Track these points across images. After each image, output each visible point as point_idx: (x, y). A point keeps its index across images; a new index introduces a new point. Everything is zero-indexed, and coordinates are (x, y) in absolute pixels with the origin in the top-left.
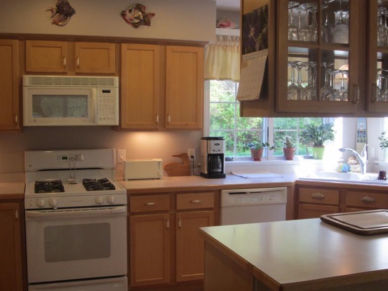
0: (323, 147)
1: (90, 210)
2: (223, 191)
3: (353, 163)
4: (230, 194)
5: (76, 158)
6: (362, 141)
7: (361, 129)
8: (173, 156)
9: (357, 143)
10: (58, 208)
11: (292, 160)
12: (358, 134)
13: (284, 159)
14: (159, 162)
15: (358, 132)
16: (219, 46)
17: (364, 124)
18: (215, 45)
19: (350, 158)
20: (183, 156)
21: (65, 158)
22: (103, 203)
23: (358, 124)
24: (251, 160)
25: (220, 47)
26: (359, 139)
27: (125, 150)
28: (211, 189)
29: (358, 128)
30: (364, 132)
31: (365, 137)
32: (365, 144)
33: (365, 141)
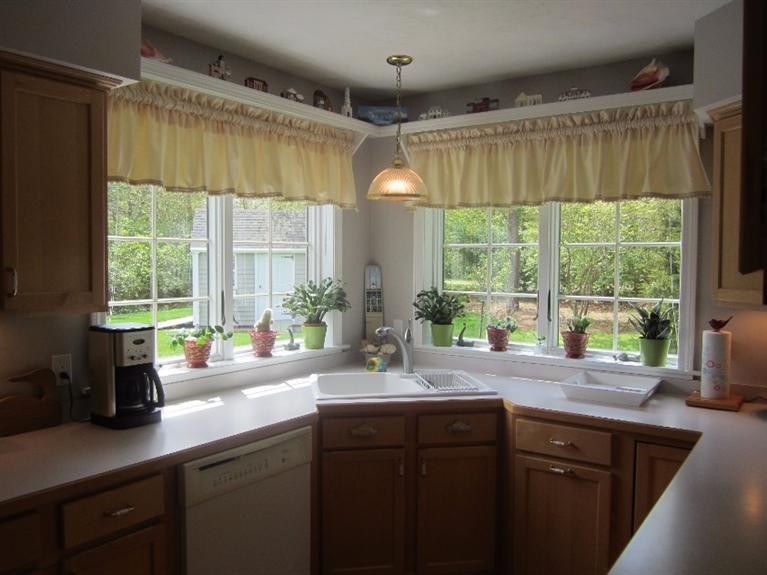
0: (324, 324)
2: (186, 465)
4: (202, 468)
6: (375, 310)
7: (374, 288)
9: (368, 314)
11: (271, 355)
12: (368, 297)
15: (368, 293)
16: (127, 101)
17: (379, 280)
18: (119, 98)
23: (367, 280)
25: (130, 105)
26: (371, 306)
29: (367, 287)
30: (379, 293)
31: (379, 302)
32: (380, 314)
33: (380, 310)
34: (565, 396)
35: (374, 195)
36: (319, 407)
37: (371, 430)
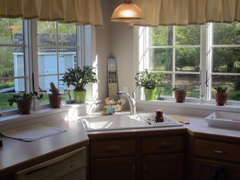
0: (85, 90)
3: (112, 103)
4: (27, 174)
6: (113, 82)
7: (112, 70)
9: (109, 84)
11: (60, 107)
12: (109, 75)
13: (50, 107)
15: (109, 73)
17: (115, 66)
19: (107, 99)
23: (109, 66)
24: (19, 113)
26: (111, 80)
29: (109, 70)
30: (115, 73)
31: (115, 77)
32: (116, 84)
33: (116, 81)
34: (208, 125)
35: (115, 19)
36: (89, 135)
37: (117, 147)
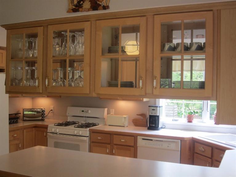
1: (72, 137)
2: (138, 137)
4: (143, 139)
5: (87, 112)
8: (137, 115)
10: (60, 134)
14: (125, 117)
20: (143, 115)
21: (83, 111)
22: (77, 134)
27: (114, 110)
28: (133, 135)
